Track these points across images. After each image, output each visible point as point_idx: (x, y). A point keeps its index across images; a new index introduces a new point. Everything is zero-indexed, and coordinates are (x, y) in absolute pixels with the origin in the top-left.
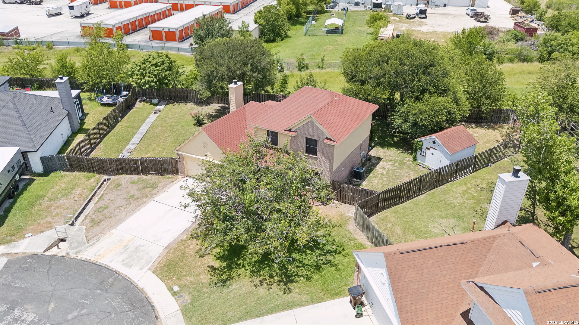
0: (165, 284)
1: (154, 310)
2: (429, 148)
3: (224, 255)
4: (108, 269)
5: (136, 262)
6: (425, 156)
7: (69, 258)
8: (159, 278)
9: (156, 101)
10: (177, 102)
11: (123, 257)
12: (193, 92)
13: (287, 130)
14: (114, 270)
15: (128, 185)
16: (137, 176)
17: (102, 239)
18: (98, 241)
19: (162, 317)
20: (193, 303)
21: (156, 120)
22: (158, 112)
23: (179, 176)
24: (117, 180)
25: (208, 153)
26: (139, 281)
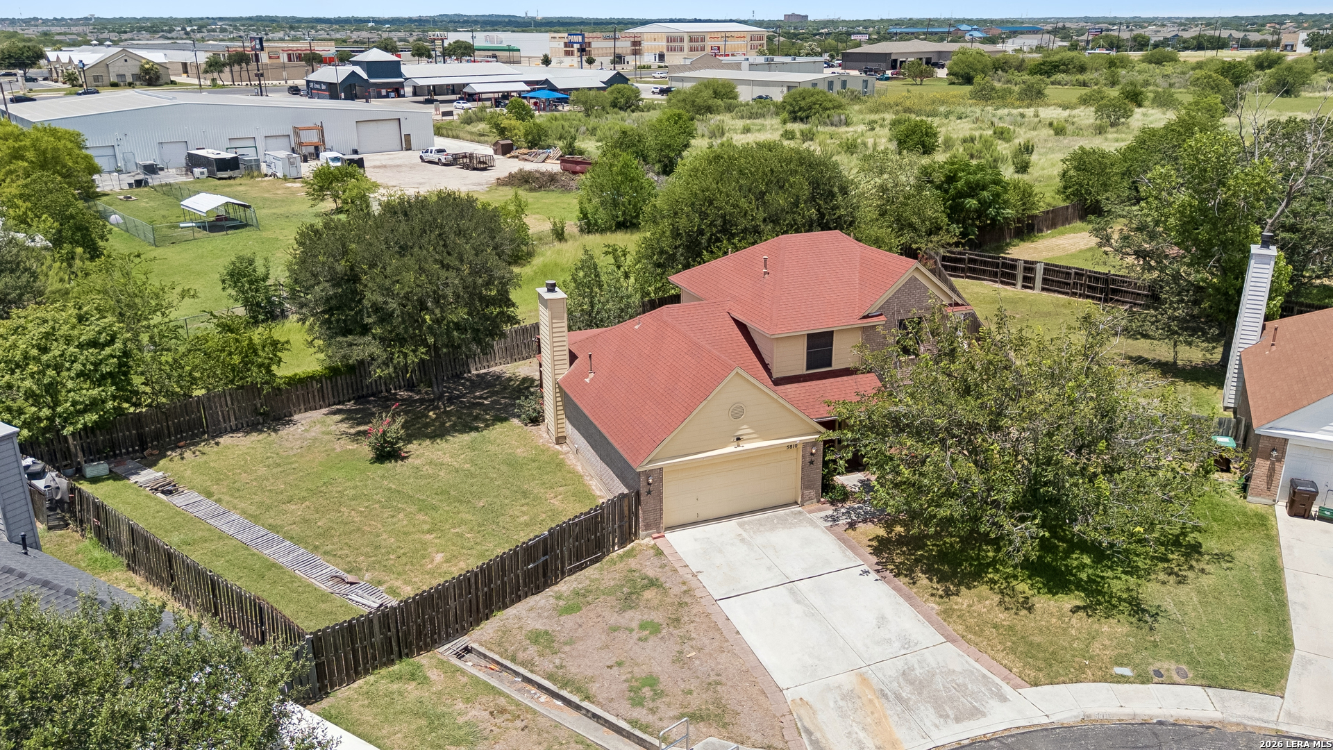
0: (1095, 681)
1: (1180, 725)
3: (1044, 584)
5: (969, 699)
8: (1064, 682)
9: (101, 467)
10: (173, 450)
11: (928, 715)
12: (223, 399)
13: (864, 317)
14: (967, 742)
15: (569, 621)
16: (537, 598)
17: (805, 724)
18: (809, 733)
19: (1218, 715)
20: (1193, 663)
21: (219, 501)
22: (170, 488)
23: (644, 541)
24: (504, 633)
25: (743, 431)
26: (1047, 716)
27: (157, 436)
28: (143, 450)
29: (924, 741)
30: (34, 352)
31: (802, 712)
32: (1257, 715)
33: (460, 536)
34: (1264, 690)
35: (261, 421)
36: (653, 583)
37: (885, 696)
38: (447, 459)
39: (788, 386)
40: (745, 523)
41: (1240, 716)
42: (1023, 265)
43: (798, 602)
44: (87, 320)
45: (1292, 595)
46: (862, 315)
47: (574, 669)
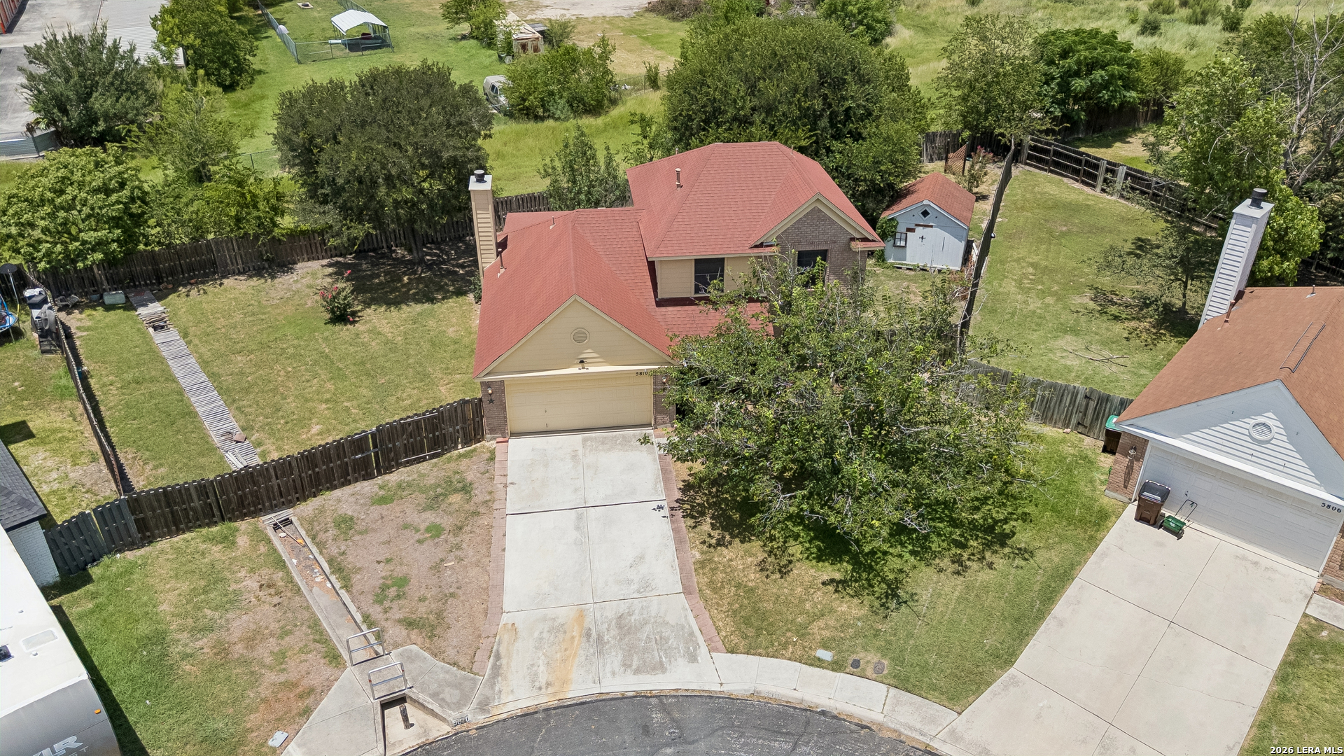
0: (790, 659)
1: (840, 719)
2: (912, 226)
3: (819, 549)
4: (612, 699)
5: (662, 653)
6: (905, 247)
7: (477, 729)
8: (760, 655)
9: (118, 296)
10: (185, 286)
11: (614, 659)
12: (230, 244)
13: (756, 247)
14: (631, 694)
15: (376, 511)
16: (366, 483)
17: (501, 648)
18: (498, 657)
19: (879, 718)
20: (899, 661)
21: (189, 343)
22: (161, 324)
23: (489, 444)
24: (321, 512)
25: (587, 354)
26: (721, 684)
27: (172, 272)
28: (160, 283)
29: (594, 685)
30: (49, 195)
31: (506, 637)
32: (918, 726)
33: (347, 409)
34: (946, 703)
35: (267, 266)
36: (466, 489)
37: (588, 636)
38: (386, 330)
39: (670, 309)
40: (591, 439)
41: (901, 724)
42: (1106, 165)
43: (577, 528)
44: (102, 166)
45: (1061, 608)
46: (752, 244)
47: (351, 560)
